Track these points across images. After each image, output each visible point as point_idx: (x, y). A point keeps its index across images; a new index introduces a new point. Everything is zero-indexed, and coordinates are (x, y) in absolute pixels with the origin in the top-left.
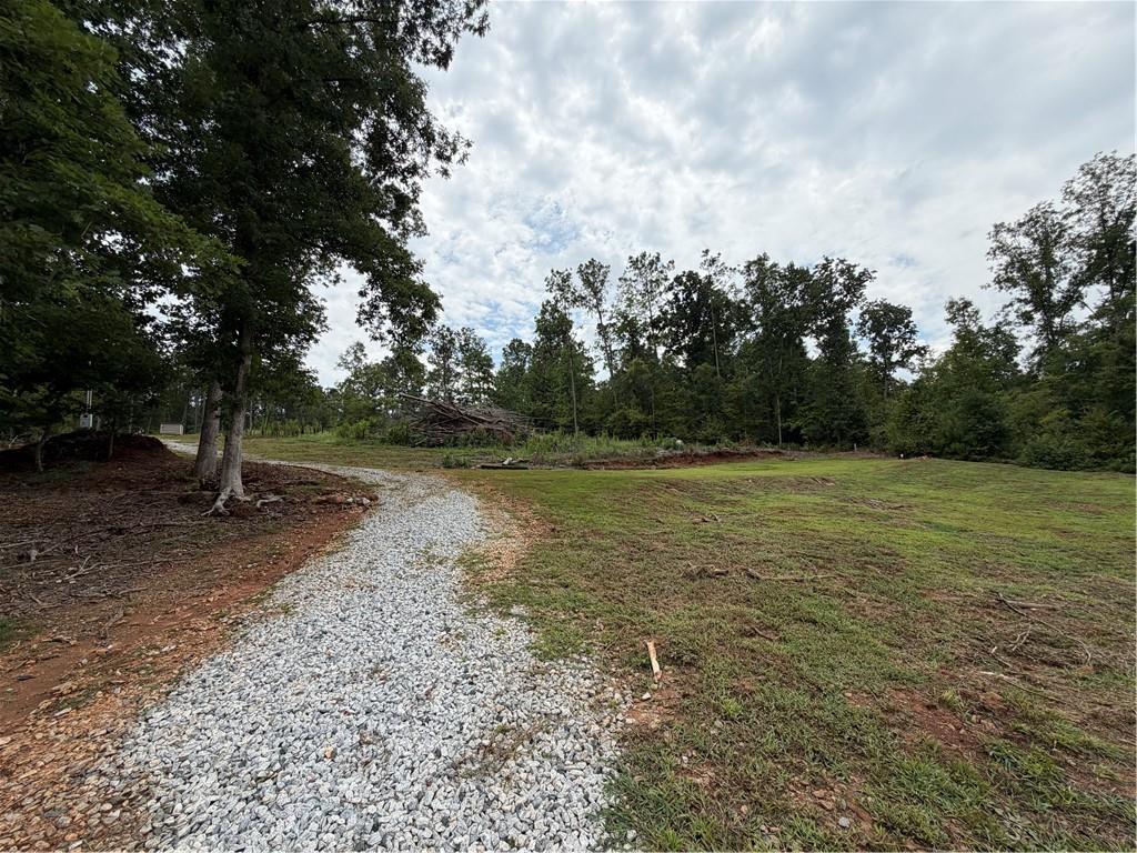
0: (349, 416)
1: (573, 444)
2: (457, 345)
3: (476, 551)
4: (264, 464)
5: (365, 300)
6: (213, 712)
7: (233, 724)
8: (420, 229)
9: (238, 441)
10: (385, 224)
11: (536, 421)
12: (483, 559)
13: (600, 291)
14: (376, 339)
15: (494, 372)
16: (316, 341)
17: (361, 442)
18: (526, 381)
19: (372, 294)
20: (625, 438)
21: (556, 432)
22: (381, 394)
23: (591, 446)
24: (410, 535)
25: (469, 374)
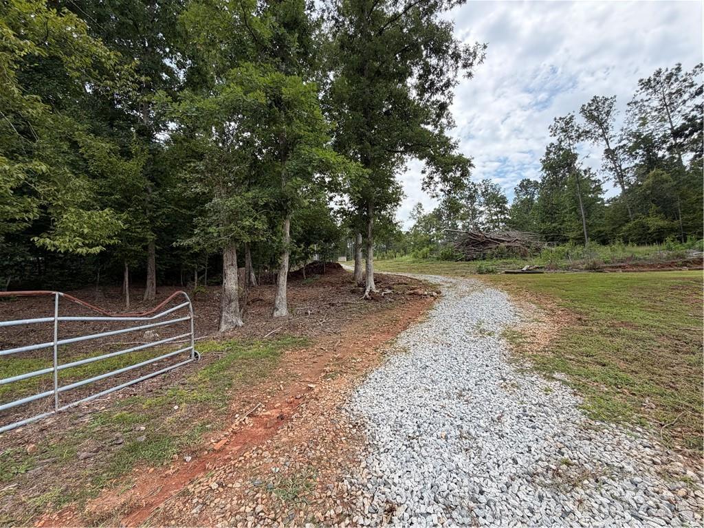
0: (417, 246)
1: (584, 253)
2: (480, 192)
3: (514, 329)
4: (381, 274)
5: (425, 176)
6: (382, 395)
7: (393, 404)
8: (450, 125)
9: (371, 262)
10: (430, 128)
11: (546, 237)
12: (521, 335)
13: (606, 121)
14: (434, 197)
15: (508, 206)
16: (400, 206)
17: (425, 260)
18: (537, 208)
19: (428, 171)
20: (643, 244)
21: (567, 244)
22: (434, 231)
23: (603, 253)
24: (465, 315)
25: (490, 211)
